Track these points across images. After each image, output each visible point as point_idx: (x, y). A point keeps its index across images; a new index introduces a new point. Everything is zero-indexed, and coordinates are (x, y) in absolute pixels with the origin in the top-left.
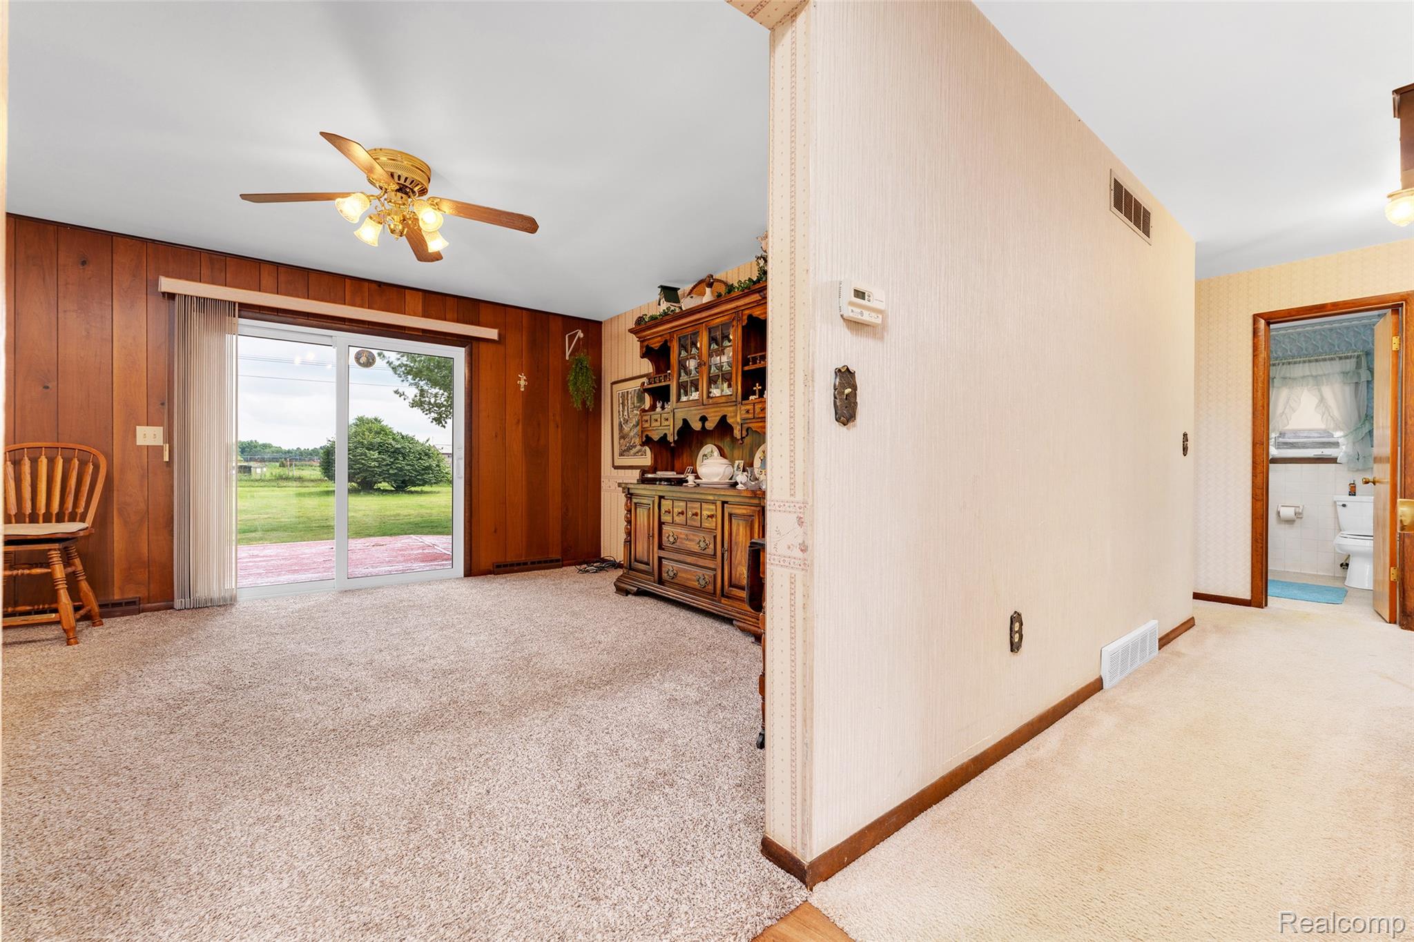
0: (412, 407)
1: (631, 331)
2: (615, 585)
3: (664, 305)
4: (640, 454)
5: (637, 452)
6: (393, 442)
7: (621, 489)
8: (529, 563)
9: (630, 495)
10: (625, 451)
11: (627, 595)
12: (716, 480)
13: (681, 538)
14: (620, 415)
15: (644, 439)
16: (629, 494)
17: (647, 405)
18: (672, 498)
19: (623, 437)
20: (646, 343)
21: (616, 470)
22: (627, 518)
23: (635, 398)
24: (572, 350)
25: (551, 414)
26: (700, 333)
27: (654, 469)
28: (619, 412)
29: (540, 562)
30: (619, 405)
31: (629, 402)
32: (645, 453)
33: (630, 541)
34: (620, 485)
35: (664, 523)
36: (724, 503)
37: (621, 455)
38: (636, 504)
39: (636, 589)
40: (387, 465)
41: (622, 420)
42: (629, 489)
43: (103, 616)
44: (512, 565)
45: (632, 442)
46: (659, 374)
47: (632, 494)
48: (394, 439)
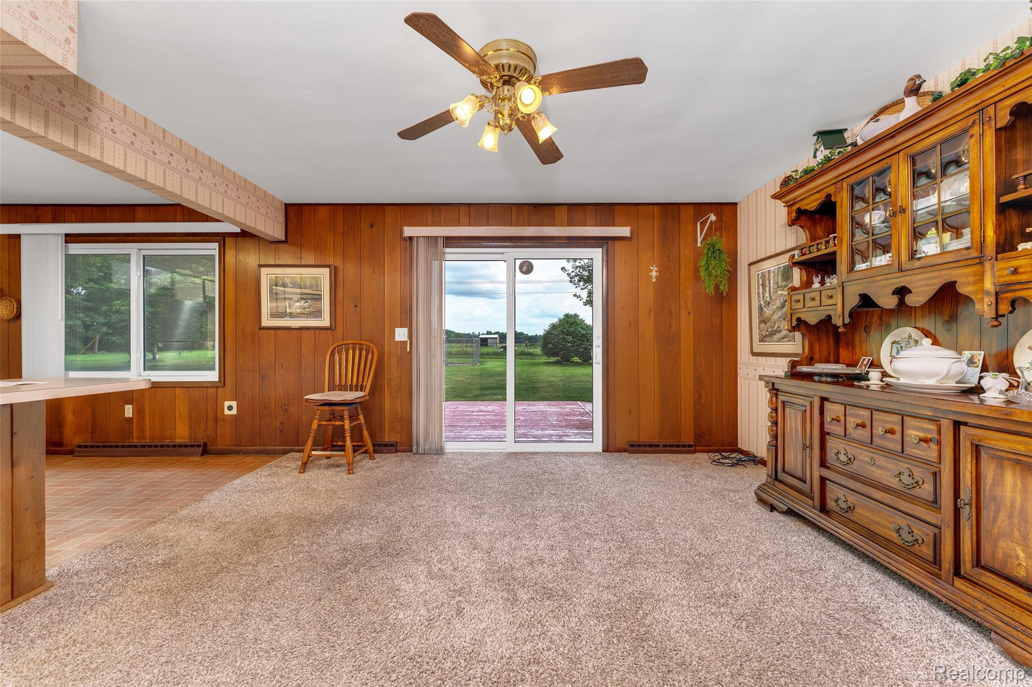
0: (585, 305)
1: (776, 197)
2: (755, 492)
3: (823, 153)
4: (786, 339)
5: (783, 338)
6: (581, 330)
7: (763, 383)
8: (661, 446)
9: (775, 391)
10: (766, 336)
11: (772, 511)
12: (931, 382)
13: (862, 461)
14: (759, 297)
15: (794, 323)
16: (774, 389)
17: (796, 282)
18: (845, 402)
19: (763, 321)
20: (795, 207)
21: (756, 357)
22: (772, 417)
23: (780, 277)
24: (704, 236)
25: (682, 302)
26: (894, 169)
27: (811, 361)
28: (758, 294)
29: (672, 446)
30: (758, 287)
31: (772, 282)
32: (794, 338)
33: (776, 447)
34: (761, 378)
35: (828, 434)
36: (957, 425)
37: (761, 340)
38: (784, 402)
39: (787, 508)
40: (577, 345)
41: (762, 302)
42: (773, 384)
43: (375, 452)
44: (645, 446)
45: (776, 326)
46: (815, 240)
47: (777, 390)
48: (581, 328)
